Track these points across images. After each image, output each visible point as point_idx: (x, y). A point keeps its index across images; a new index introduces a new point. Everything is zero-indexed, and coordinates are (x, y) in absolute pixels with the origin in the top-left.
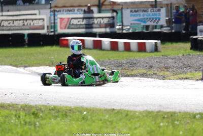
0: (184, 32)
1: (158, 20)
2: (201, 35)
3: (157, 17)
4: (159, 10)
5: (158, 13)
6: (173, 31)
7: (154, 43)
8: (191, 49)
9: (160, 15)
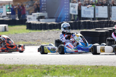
0: (18, 19)
1: (1, 13)
2: (29, 21)
3: (1, 11)
4: (2, 7)
5: (1, 9)
6: (11, 19)
7: (4, 27)
8: (27, 29)
9: (2, 10)
